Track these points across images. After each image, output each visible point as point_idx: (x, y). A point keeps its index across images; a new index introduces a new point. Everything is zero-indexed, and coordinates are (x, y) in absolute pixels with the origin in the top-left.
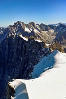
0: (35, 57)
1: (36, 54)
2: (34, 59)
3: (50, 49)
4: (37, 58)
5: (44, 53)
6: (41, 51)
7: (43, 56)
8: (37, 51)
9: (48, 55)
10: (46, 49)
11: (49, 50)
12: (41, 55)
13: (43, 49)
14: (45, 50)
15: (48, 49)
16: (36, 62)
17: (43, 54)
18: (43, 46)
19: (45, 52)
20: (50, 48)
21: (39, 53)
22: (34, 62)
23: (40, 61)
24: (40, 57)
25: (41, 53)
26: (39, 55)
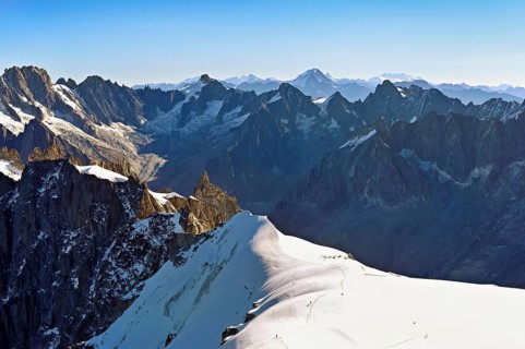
0: (85, 283)
1: (89, 262)
2: (80, 295)
3: (184, 222)
4: (101, 284)
5: (147, 246)
6: (123, 237)
7: (140, 267)
8: (100, 244)
9: (186, 255)
10: (159, 220)
11: (179, 229)
12: (126, 261)
13: (142, 226)
14: (156, 232)
15: (176, 220)
16: (91, 317)
17: (140, 254)
18: (135, 206)
19: (156, 242)
20: (185, 213)
21: (109, 251)
22: (77, 318)
23: (135, 297)
24: (120, 281)
25: (126, 252)
26: (114, 269)
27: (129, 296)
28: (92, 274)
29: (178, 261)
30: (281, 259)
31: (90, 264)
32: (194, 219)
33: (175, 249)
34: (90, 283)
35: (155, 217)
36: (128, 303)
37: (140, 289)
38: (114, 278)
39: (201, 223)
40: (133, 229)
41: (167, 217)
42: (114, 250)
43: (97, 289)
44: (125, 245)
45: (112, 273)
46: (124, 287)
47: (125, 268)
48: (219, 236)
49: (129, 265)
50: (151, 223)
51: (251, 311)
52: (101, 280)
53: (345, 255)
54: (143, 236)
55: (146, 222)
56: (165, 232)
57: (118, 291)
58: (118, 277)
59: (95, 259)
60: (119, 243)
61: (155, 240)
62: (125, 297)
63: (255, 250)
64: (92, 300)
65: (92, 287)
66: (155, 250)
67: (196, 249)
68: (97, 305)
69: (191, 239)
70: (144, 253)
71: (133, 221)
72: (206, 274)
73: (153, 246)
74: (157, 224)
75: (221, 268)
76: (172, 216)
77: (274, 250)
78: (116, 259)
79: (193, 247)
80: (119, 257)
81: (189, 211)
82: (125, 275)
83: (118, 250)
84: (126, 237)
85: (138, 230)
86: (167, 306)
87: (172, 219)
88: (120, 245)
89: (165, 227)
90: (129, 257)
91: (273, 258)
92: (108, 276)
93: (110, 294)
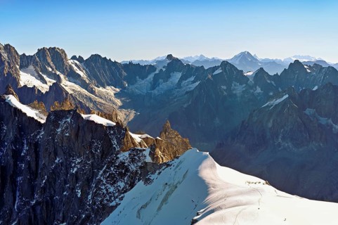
0: (85, 194)
1: (88, 180)
2: (82, 202)
3: (152, 154)
4: (95, 195)
5: (127, 170)
6: (111, 163)
7: (121, 184)
8: (96, 167)
9: (153, 177)
10: (135, 153)
11: (149, 159)
12: (113, 180)
13: (124, 156)
14: (133, 160)
15: (147, 153)
16: (88, 217)
17: (122, 175)
18: (119, 143)
19: (133, 167)
20: (153, 148)
21: (101, 172)
22: (79, 217)
23: (117, 205)
24: (108, 193)
25: (113, 173)
26: (105, 185)
27: (113, 204)
28: (90, 187)
29: (148, 181)
30: (217, 183)
31: (89, 181)
32: (159, 153)
33: (145, 173)
34: (88, 194)
35: (133, 150)
36: (113, 208)
37: (121, 199)
38: (104, 191)
39: (164, 156)
40: (118, 158)
41: (141, 151)
42: (105, 172)
43: (93, 198)
44: (112, 169)
45: (103, 187)
46: (111, 197)
47: (112, 184)
48: (176, 165)
49: (114, 183)
50: (130, 154)
51: (196, 218)
52: (96, 192)
53: (264, 182)
54: (124, 163)
55: (127, 154)
56: (139, 161)
57: (107, 200)
58: (107, 190)
59: (92, 178)
60: (108, 168)
61: (133, 166)
62: (111, 204)
63: (200, 175)
64: (89, 205)
65: (90, 197)
66: (132, 173)
67: (159, 173)
68: (93, 209)
69: (157, 166)
70: (125, 175)
71: (118, 153)
72: (166, 191)
73: (131, 170)
74: (134, 155)
75: (176, 187)
76: (144, 150)
77: (212, 176)
78: (106, 179)
79: (158, 172)
80: (108, 177)
81: (156, 147)
82: (112, 189)
83: (108, 172)
84: (113, 163)
85: (121, 159)
86: (139, 212)
87: (144, 152)
88: (109, 168)
89: (139, 157)
90: (114, 177)
91: (212, 182)
92: (101, 189)
93: (101, 201)
